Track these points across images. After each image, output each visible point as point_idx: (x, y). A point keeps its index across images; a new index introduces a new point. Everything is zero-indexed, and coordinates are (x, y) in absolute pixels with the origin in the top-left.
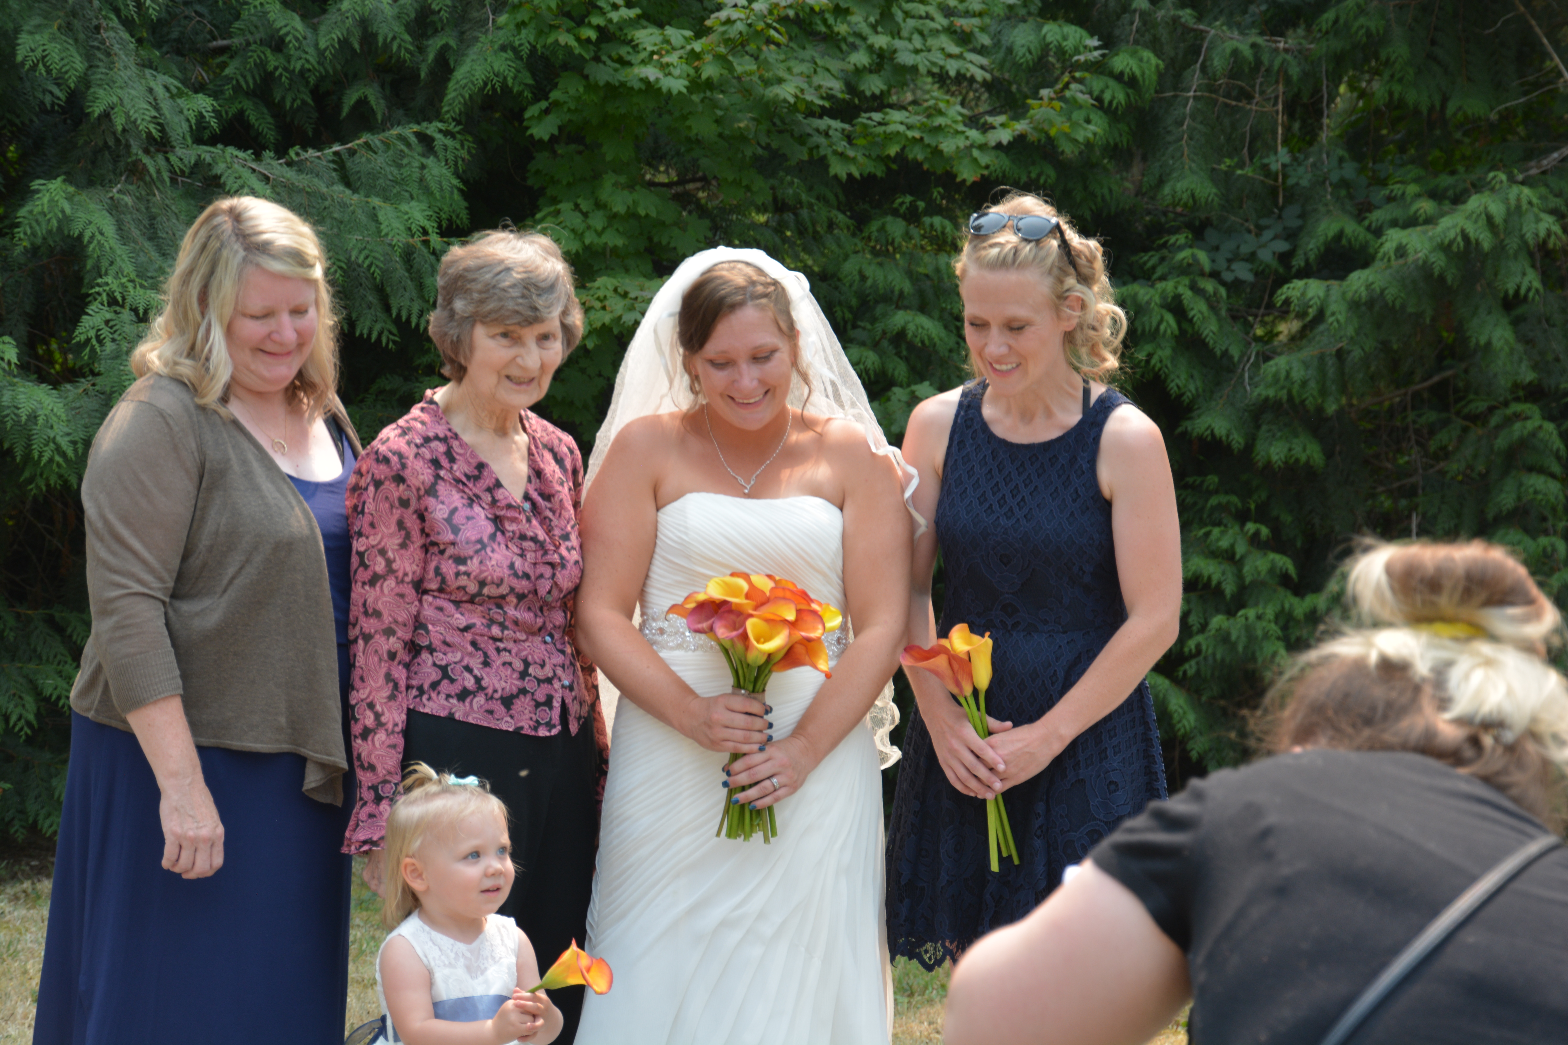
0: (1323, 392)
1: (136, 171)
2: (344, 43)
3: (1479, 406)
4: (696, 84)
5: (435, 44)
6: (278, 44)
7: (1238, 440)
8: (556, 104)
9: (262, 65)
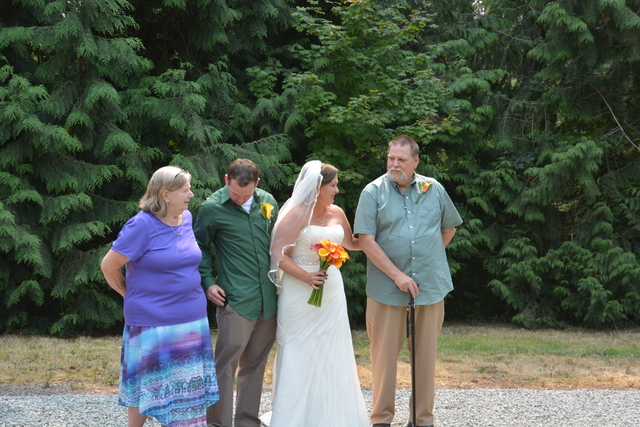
0: (542, 199)
1: (201, 151)
2: (260, 114)
3: (590, 203)
4: (346, 121)
5: (283, 113)
6: (243, 116)
7: (520, 214)
8: (312, 128)
9: (239, 121)
